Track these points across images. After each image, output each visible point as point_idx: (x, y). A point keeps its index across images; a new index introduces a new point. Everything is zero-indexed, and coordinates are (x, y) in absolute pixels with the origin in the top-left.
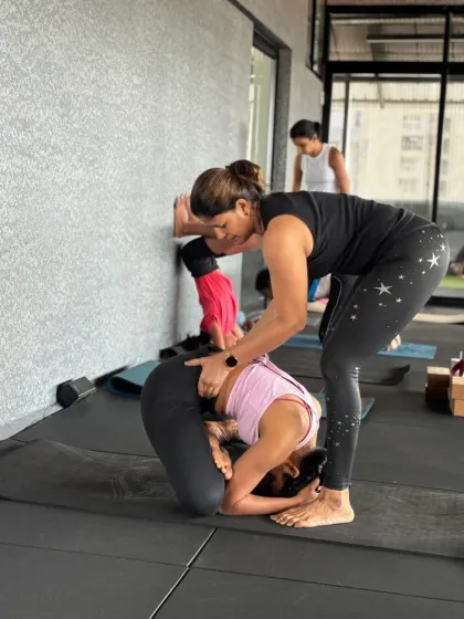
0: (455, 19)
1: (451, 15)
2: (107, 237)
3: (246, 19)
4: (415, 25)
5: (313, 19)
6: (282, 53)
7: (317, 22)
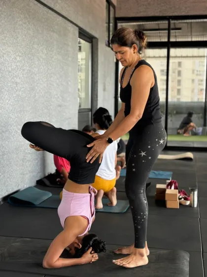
0: (172, 22)
1: (171, 20)
2: (6, 131)
3: (75, 27)
4: (158, 24)
5: (109, 23)
6: (94, 40)
7: (111, 25)
